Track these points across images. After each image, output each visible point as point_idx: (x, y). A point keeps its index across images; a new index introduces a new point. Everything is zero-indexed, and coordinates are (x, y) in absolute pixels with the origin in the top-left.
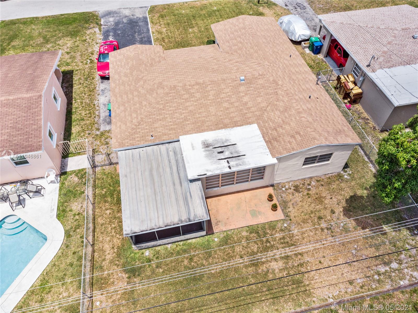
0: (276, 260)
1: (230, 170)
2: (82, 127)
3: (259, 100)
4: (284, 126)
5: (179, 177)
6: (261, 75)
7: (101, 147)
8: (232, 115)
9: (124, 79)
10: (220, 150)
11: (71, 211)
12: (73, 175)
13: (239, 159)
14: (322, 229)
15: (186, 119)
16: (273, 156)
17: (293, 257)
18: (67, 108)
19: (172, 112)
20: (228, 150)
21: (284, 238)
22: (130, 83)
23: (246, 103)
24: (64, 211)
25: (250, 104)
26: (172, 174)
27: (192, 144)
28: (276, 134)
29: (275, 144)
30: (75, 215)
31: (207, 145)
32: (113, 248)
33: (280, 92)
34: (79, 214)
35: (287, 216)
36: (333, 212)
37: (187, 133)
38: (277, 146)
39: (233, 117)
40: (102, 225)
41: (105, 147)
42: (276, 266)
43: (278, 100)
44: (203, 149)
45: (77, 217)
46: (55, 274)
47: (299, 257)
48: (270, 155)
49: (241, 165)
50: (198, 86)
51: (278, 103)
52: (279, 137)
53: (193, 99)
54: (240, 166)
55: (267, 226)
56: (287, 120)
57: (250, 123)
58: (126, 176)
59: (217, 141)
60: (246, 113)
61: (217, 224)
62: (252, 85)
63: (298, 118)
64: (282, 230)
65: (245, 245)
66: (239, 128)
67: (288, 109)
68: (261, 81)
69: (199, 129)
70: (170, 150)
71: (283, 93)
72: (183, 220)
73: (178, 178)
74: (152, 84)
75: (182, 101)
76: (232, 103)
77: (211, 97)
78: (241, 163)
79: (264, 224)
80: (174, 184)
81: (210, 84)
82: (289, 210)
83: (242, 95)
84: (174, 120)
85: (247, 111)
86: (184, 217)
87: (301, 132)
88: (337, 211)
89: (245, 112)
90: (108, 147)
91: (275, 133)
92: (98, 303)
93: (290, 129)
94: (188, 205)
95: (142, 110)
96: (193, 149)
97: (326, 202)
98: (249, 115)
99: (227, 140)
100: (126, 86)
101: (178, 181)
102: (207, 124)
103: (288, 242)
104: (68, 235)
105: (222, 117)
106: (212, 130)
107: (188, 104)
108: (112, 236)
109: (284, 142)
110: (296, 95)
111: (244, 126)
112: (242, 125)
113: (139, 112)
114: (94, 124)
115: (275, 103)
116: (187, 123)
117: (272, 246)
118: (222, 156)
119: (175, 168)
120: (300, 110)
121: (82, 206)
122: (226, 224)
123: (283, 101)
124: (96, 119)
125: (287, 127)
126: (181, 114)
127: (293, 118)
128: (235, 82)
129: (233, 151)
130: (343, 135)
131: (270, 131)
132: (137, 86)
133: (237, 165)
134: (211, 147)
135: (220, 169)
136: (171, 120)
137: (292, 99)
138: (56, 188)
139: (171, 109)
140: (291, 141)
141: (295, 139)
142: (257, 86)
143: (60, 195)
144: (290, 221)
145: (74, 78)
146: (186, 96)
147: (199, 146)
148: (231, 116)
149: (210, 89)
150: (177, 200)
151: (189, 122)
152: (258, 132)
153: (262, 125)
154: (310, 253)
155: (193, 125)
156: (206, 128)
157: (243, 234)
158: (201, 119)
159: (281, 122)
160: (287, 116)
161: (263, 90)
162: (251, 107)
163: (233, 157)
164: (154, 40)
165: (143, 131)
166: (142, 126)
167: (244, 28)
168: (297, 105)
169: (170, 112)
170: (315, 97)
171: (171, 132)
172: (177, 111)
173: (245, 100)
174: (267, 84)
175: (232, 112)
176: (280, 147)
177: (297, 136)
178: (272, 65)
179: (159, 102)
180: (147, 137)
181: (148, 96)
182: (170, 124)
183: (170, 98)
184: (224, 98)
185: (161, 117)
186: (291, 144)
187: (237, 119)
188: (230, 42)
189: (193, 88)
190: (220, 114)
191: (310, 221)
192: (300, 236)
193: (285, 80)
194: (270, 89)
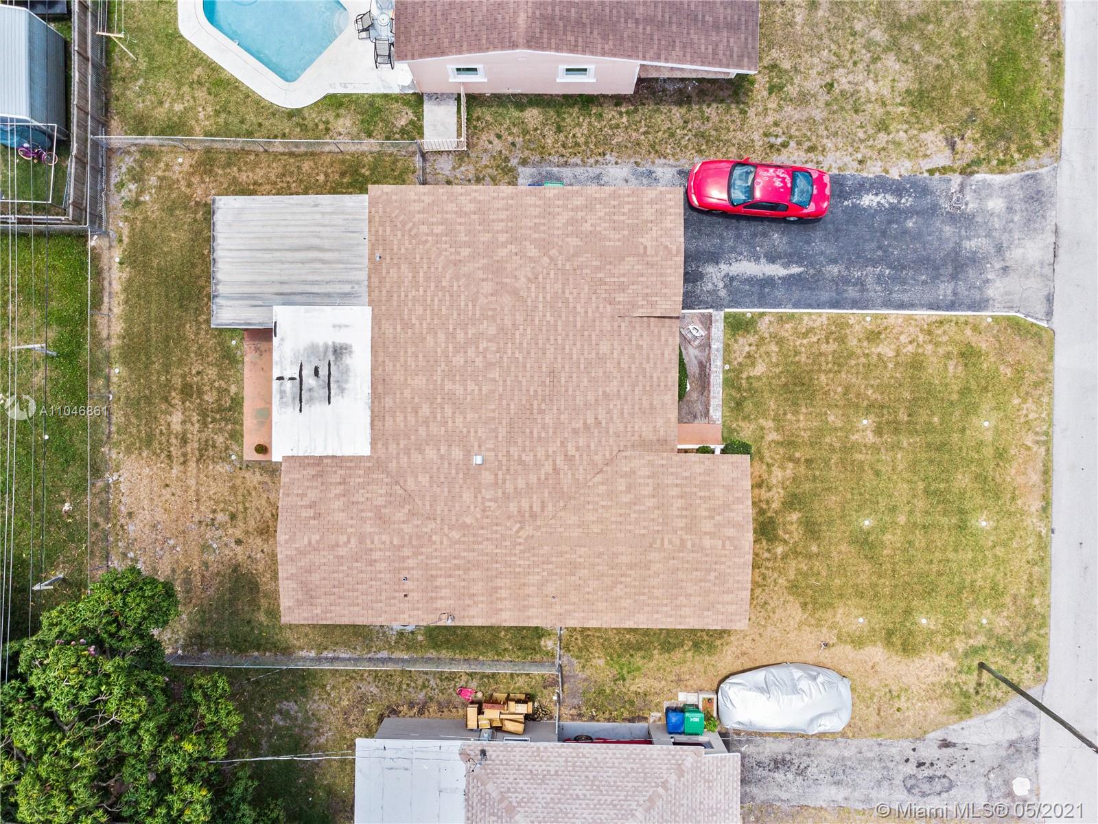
0: (184, 422)
1: (275, 377)
3: (424, 479)
4: (342, 499)
5: (294, 294)
6: (483, 503)
7: (471, 168)
8: (400, 417)
10: (323, 372)
11: (338, 116)
12: (411, 116)
13: (294, 398)
14: (214, 511)
15: (406, 325)
16: (286, 458)
17: (183, 450)
18: (603, 96)
19: (429, 302)
20: (319, 386)
21: (214, 446)
22: (542, 228)
23: (421, 451)
24: (341, 105)
25: (417, 457)
26: (305, 282)
27: (346, 326)
28: (333, 480)
29: (311, 471)
30: (327, 122)
31: (339, 351)
32: (255, 184)
33: (431, 525)
34: (327, 130)
35: (247, 466)
36: (239, 542)
37: (376, 321)
38: (305, 472)
39: (394, 417)
40: (299, 167)
42: (176, 419)
43: (412, 514)
44: (330, 343)
45: (321, 126)
46: (233, 99)
47: (182, 459)
48: (290, 454)
49: (281, 398)
50: (481, 365)
51: (406, 511)
52: (323, 483)
53: (451, 349)
54: (278, 396)
55: (238, 427)
56: (355, 510)
57: (374, 443)
59: (345, 371)
60: (398, 444)
61: (257, 349)
62: (461, 475)
63: (350, 530)
64: (227, 448)
65: (216, 384)
66: (369, 420)
67: (378, 522)
68: (467, 496)
69: (377, 346)
70: (356, 286)
71: (425, 530)
72: (218, 287)
73: (294, 291)
74: (517, 273)
75: (451, 327)
76: (426, 422)
77: (448, 386)
78: (284, 400)
79: (242, 425)
80: (282, 283)
81: (480, 390)
82: (258, 474)
83: (443, 449)
84: (410, 303)
85: (402, 446)
86: (221, 289)
87: (316, 522)
88: (239, 549)
89: (402, 443)
91: (336, 478)
92: (180, 160)
93: (332, 506)
94: (241, 298)
95: (448, 246)
96: (334, 326)
97: (259, 540)
98: (393, 448)
99: (342, 390)
100: (537, 221)
101: (289, 291)
102: (389, 367)
103: (206, 450)
104: (292, 114)
105: (398, 396)
106: (374, 369)
107: (441, 336)
108: (275, 183)
109: (308, 487)
110: (416, 554)
111: (369, 431)
112: (372, 428)
113: (444, 239)
115: (407, 507)
116: (399, 327)
117: (205, 424)
118: (308, 372)
119: (315, 289)
120: (368, 542)
121: (340, 134)
122: (254, 363)
123: (404, 522)
125: (338, 504)
126: (421, 319)
127: (353, 522)
128: (476, 445)
129: (315, 394)
131: (343, 472)
132: (528, 243)
133: (282, 393)
134: (332, 358)
135: (282, 360)
136: (410, 297)
137: (403, 538)
138: (390, 88)
139: (436, 302)
140: (305, 498)
141: (306, 507)
142: (457, 486)
143: (373, 96)
144: (238, 466)
146: (460, 336)
147: (340, 338)
148: (398, 414)
149: (469, 389)
150: (253, 283)
151: (399, 330)
152: (348, 452)
153: (362, 464)
154: (183, 477)
155: (391, 336)
156: (380, 359)
157: (233, 386)
158: (402, 353)
159: (355, 499)
160: (364, 514)
161: (446, 493)
162: (409, 458)
163: (301, 390)
164: (842, 316)
165: (396, 242)
166: (407, 242)
167: (688, 529)
168: (384, 543)
169: (429, 299)
170: (410, 591)
171: (384, 293)
172: (428, 312)
173: (427, 452)
174: (457, 508)
175: (405, 417)
176: (301, 476)
177: (310, 513)
178: (521, 540)
179: (458, 280)
180: (381, 248)
181: (485, 261)
182: (403, 294)
183: (463, 303)
184: (443, 412)
185: (421, 280)
186: (298, 495)
187: (389, 422)
188: (650, 481)
189: (478, 353)
190: (407, 392)
191: (232, 498)
192: (211, 472)
193: (465, 550)
194: (446, 509)
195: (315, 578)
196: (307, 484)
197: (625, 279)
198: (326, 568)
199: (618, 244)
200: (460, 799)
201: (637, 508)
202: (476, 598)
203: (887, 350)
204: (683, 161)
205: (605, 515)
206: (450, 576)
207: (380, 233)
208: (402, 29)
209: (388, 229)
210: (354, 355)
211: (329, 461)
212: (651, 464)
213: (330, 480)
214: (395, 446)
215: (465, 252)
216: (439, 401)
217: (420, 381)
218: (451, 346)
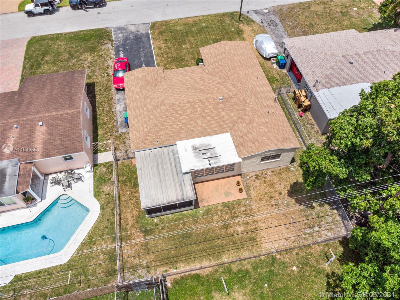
0: (239, 225)
1: (210, 166)
2: (105, 130)
3: (232, 114)
4: (248, 135)
5: (177, 170)
6: (235, 95)
7: (120, 146)
8: (213, 126)
9: (137, 96)
11: (103, 192)
12: (102, 167)
13: (216, 159)
14: (272, 205)
15: (181, 129)
16: (239, 157)
17: (251, 223)
19: (171, 124)
20: (209, 152)
21: (246, 211)
22: (140, 100)
23: (223, 117)
24: (98, 192)
25: (226, 118)
26: (171, 168)
29: (241, 148)
30: (106, 195)
31: (195, 148)
32: (133, 217)
33: (247, 108)
34: (108, 194)
35: (249, 196)
36: (280, 193)
37: (181, 139)
38: (243, 149)
39: (214, 128)
40: (125, 201)
41: (123, 145)
42: (240, 229)
43: (245, 115)
44: (193, 151)
45: (108, 196)
46: (97, 233)
47: (255, 223)
48: (237, 156)
49: (217, 163)
50: (189, 104)
51: (245, 117)
52: (244, 143)
53: (186, 114)
55: (235, 203)
56: (250, 130)
57: (225, 132)
58: (141, 170)
59: (202, 145)
60: (223, 125)
61: (202, 201)
62: (228, 103)
63: (258, 129)
64: (245, 206)
65: (220, 215)
66: (217, 135)
67: (252, 123)
68: (234, 100)
69: (190, 136)
70: (170, 151)
71: (249, 110)
72: (179, 199)
74: (156, 102)
75: (178, 115)
76: (213, 117)
77: (199, 112)
79: (233, 201)
80: (173, 175)
81: (198, 103)
82: (251, 192)
83: (220, 110)
85: (223, 123)
86: (180, 197)
87: (259, 140)
88: (283, 193)
89: (222, 123)
90: (125, 145)
91: (242, 140)
92: (126, 251)
93: (252, 137)
94: (182, 189)
95: (150, 122)
96: (186, 151)
97: (277, 186)
99: (209, 145)
100: (138, 102)
101: (176, 173)
102: (197, 132)
103: (248, 214)
104: (102, 208)
105: (206, 128)
106: (198, 137)
107: (182, 118)
108: (132, 209)
110: (259, 111)
111: (221, 134)
112: (220, 134)
113: (148, 123)
114: (114, 128)
115: (244, 117)
117: (238, 216)
118: (205, 156)
119: (173, 164)
120: (260, 123)
121: (110, 189)
122: (208, 201)
123: (249, 116)
124: (115, 124)
126: (177, 125)
127: (255, 129)
128: (216, 101)
129: (213, 152)
130: (289, 142)
131: (238, 138)
132: (146, 103)
133: (215, 163)
134: (198, 150)
135: (203, 165)
136: (171, 130)
137: (255, 114)
138: (91, 176)
139: (171, 121)
140: (252, 146)
141: (255, 145)
142: (231, 104)
143: (94, 181)
144: (250, 200)
145: (96, 89)
146: (181, 112)
147: (190, 149)
149: (198, 106)
150: (175, 186)
151: (183, 131)
152: (230, 139)
153: (233, 134)
154: (263, 221)
155: (185, 134)
156: (195, 136)
157: (219, 208)
158: (191, 129)
159: (246, 132)
160: (251, 127)
161: (235, 107)
162: (227, 120)
163: (212, 157)
164: (155, 55)
165: (152, 138)
166: (151, 134)
167: (225, 53)
168: (258, 119)
169: (170, 124)
170: (272, 112)
171: (171, 139)
172: (175, 123)
173: (223, 115)
174: (239, 102)
175: (213, 124)
176: (245, 150)
177: (256, 143)
178: (243, 86)
179: (162, 116)
180: (154, 143)
181: (154, 111)
182: (170, 132)
183: (169, 113)
184: (208, 113)
185: (164, 127)
186: (251, 149)
187: (216, 129)
188: (214, 65)
189: (185, 106)
190: (204, 125)
191: (264, 200)
192: (257, 210)
193: (252, 99)
194: (240, 106)
195: (279, 138)
196: (246, 147)
197: (154, 80)
198: (274, 135)
199: (143, 82)
200: (331, 89)
201: (223, 65)
202: (267, 96)
203: (163, 46)
204: (113, 93)
205: (228, 70)
206: (262, 102)
207: (149, 144)
208: (71, 151)
209: (147, 141)
210: (195, 144)
211: (236, 144)
212: (209, 66)
213: (242, 141)
214: (224, 125)
215: (152, 117)
216: (204, 114)
217: (199, 122)
218: (185, 114)
